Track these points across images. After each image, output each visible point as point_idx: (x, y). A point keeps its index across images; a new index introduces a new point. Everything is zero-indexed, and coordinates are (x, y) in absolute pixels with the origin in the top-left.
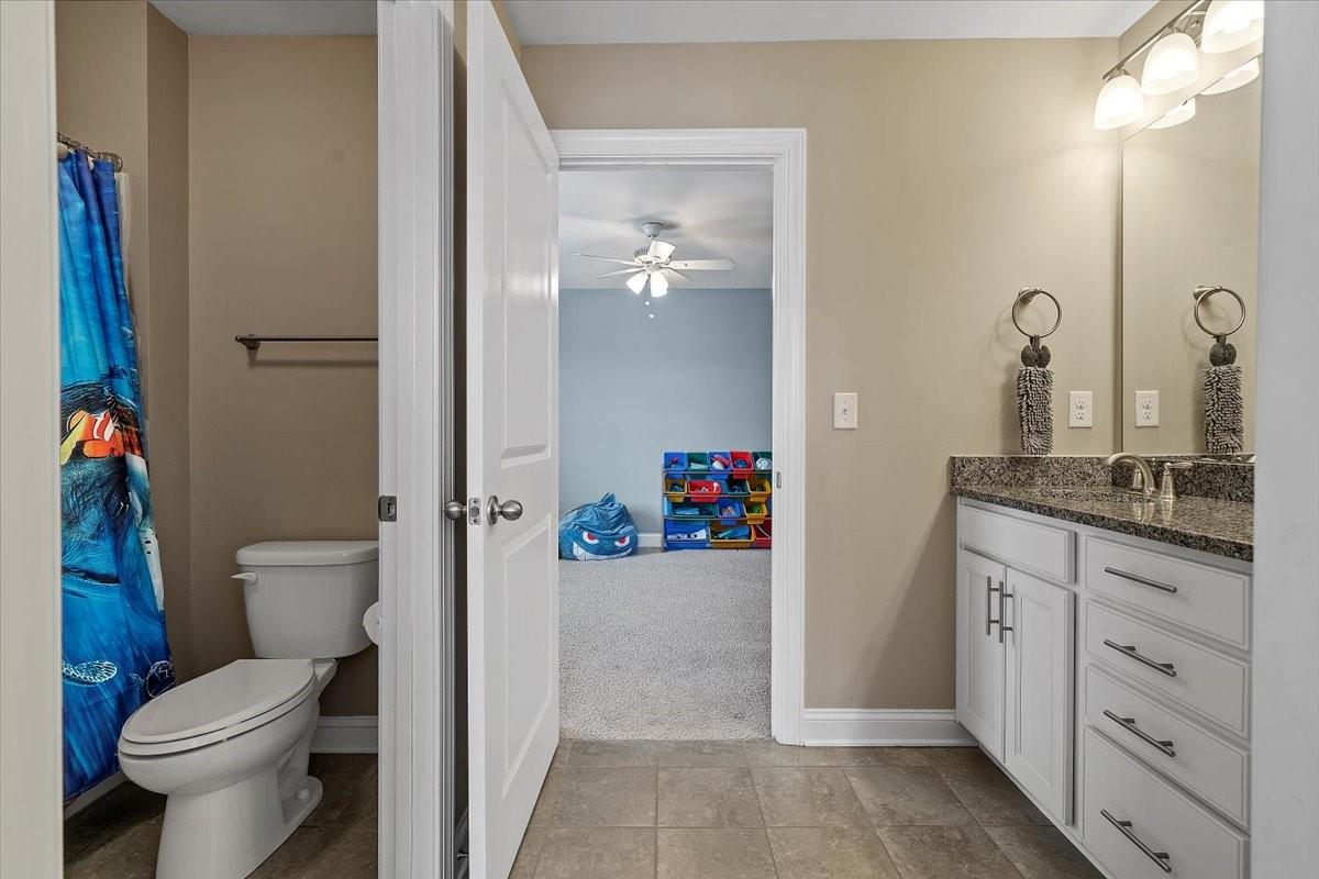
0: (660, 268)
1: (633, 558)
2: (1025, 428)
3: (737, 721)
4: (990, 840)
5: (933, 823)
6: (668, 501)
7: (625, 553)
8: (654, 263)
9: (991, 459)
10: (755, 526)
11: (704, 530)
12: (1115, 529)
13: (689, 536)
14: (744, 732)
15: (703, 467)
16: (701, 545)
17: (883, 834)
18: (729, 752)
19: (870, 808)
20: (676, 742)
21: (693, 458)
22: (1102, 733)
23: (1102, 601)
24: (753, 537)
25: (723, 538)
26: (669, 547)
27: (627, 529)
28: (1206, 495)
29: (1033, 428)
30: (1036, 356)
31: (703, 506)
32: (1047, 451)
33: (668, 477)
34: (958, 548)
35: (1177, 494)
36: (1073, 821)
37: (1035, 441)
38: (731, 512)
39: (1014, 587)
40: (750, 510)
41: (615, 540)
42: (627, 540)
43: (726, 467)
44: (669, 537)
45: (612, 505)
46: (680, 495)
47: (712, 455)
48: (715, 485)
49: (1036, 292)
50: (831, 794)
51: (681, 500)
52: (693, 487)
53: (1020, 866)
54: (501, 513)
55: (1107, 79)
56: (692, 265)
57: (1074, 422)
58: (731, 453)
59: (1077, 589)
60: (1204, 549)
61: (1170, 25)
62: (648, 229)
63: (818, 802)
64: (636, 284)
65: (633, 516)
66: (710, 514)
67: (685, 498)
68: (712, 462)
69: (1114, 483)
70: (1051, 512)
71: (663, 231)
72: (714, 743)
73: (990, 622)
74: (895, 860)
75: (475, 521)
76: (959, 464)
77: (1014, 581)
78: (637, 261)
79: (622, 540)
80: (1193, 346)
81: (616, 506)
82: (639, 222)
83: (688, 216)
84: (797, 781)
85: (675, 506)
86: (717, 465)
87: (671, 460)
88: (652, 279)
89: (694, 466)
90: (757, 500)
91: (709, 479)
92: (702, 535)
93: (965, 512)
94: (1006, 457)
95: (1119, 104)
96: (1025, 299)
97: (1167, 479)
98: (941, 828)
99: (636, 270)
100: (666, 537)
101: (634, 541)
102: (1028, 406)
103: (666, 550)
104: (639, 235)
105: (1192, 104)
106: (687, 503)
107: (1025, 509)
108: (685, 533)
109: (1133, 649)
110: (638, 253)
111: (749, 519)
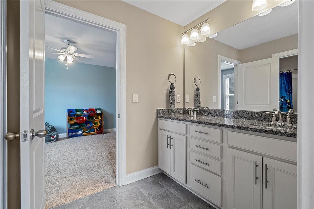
0: (70, 54)
1: (57, 142)
2: (171, 103)
3: (106, 184)
4: (171, 193)
5: (160, 193)
6: (69, 123)
7: (54, 141)
8: (68, 52)
9: (164, 109)
10: (96, 128)
11: (81, 131)
12: (196, 123)
13: (76, 133)
14: (109, 186)
15: (80, 113)
16: (80, 135)
17: (151, 200)
18: (107, 193)
19: (146, 195)
20: (89, 196)
21: (77, 111)
22: (193, 164)
23: (192, 137)
24: (96, 132)
25: (87, 132)
26: (70, 137)
27: (55, 133)
28: (200, 115)
29: (172, 102)
30: (172, 88)
31: (80, 124)
32: (174, 107)
33: (69, 116)
34: (158, 129)
35: (196, 115)
36: (186, 183)
37: (172, 105)
38: (89, 125)
39: (173, 137)
40: (95, 124)
41: (51, 137)
42: (55, 137)
43: (87, 113)
44: (70, 134)
45: (49, 126)
46: (73, 122)
47: (83, 110)
48: (84, 118)
49: (172, 74)
50: (137, 195)
51: (73, 123)
52: (77, 119)
53: (178, 196)
54: (37, 135)
55: (183, 34)
56: (81, 55)
57: (177, 102)
58: (89, 109)
59: (187, 135)
60: (214, 125)
61: (195, 27)
62: (66, 42)
63: (134, 198)
64: (62, 58)
65: (56, 129)
66: (83, 126)
67: (75, 122)
68: (83, 112)
69: (184, 113)
70: (182, 120)
71: (71, 44)
72: (101, 192)
73: (168, 145)
74: (156, 206)
75: (25, 140)
76: (159, 110)
77: (173, 135)
78: (62, 51)
79: (53, 137)
80: (194, 88)
81: (50, 126)
82: (63, 39)
83: (80, 41)
84: (127, 195)
85: (71, 125)
86: (85, 112)
87: (70, 111)
88: (67, 57)
89: (78, 113)
90: (97, 121)
91: (82, 116)
92: (80, 132)
93: (160, 121)
94: (167, 109)
95: (185, 39)
96: (170, 75)
97: (195, 112)
98: (161, 194)
99: (62, 53)
100: (68, 134)
101: (57, 136)
102: (171, 98)
103: (69, 138)
104: (63, 43)
105: (195, 43)
106: (76, 124)
107: (176, 120)
108: (74, 132)
109: (200, 146)
110: (62, 49)
111: (95, 127)
